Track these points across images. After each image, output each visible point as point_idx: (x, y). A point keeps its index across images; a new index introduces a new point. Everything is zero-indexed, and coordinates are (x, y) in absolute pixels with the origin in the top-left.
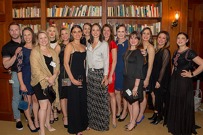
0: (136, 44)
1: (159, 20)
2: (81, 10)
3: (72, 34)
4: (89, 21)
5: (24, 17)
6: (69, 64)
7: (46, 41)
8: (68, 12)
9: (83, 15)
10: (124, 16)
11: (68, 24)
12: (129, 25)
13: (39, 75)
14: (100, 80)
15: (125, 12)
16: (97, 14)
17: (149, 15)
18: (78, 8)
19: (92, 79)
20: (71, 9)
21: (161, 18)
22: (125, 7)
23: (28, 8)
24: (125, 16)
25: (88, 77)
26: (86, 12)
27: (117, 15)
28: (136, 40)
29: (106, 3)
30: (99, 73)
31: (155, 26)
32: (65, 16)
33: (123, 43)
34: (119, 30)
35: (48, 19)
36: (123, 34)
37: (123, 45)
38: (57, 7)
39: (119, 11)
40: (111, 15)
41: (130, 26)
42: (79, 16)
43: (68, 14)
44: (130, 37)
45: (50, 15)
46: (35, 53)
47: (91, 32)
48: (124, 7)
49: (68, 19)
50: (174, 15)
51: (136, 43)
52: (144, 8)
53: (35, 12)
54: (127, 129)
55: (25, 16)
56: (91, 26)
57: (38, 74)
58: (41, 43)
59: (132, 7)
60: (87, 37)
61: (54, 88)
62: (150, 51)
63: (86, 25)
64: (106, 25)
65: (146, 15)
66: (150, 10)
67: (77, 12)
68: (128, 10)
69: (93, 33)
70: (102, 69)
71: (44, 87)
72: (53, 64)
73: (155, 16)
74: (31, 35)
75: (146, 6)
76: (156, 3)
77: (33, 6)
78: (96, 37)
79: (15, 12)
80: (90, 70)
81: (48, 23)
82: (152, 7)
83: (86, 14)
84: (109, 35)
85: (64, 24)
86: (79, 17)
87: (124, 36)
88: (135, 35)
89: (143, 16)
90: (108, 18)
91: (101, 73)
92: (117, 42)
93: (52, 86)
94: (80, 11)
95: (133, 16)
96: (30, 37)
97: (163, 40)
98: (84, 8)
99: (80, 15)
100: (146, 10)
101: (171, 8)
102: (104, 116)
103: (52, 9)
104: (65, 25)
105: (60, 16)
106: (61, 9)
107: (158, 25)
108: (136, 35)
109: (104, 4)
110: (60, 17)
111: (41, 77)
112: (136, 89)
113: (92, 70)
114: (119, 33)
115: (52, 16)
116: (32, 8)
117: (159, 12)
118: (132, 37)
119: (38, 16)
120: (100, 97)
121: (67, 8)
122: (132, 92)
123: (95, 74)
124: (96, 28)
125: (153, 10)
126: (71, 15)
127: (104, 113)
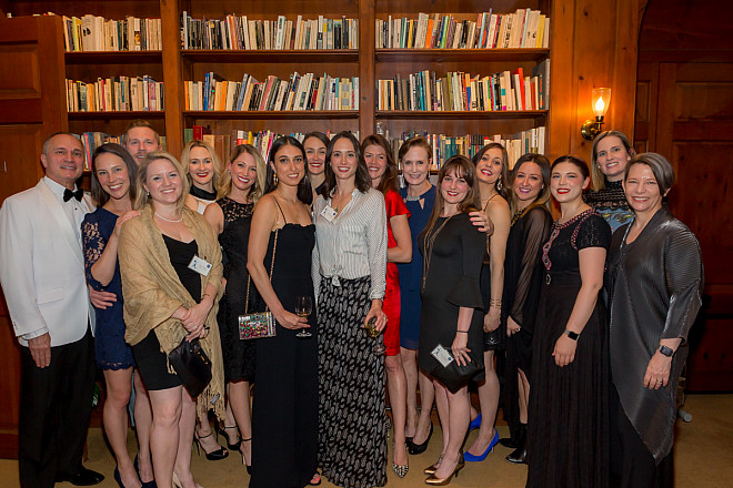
0: (461, 197)
1: (539, 118)
2: (294, 88)
3: (273, 168)
4: (318, 125)
5: (109, 109)
6: (267, 263)
7: (173, 186)
8: (254, 96)
9: (302, 105)
10: (429, 109)
11: (255, 135)
12: (444, 138)
13: (152, 305)
14: (359, 315)
15: (432, 96)
16: (344, 102)
17: (509, 102)
18: (284, 84)
19: (333, 312)
20: (262, 87)
21: (547, 112)
22: (431, 78)
23: (122, 78)
24: (433, 109)
25: (319, 305)
26: (310, 98)
27: (406, 107)
28: (463, 187)
29: (371, 68)
30: (355, 294)
31: (527, 141)
32: (245, 107)
33: (421, 197)
34: (407, 157)
35: (190, 118)
36: (421, 168)
37: (422, 202)
38: (218, 78)
39: (412, 93)
40: (390, 105)
41: (448, 142)
42: (288, 108)
43: (253, 104)
44: (443, 174)
45: (195, 103)
46: (133, 232)
47: (328, 159)
48: (428, 78)
49: (254, 119)
50: (589, 102)
51: (460, 195)
52: (494, 82)
53: (146, 95)
54: (433, 477)
55: (114, 107)
56: (328, 144)
57: (146, 303)
58: (157, 195)
59: (456, 79)
60: (313, 176)
61: (204, 345)
62: (495, 218)
63: (311, 138)
64: (374, 139)
65: (498, 103)
66: (513, 86)
67: (280, 97)
68: (442, 87)
69: (336, 161)
70: (366, 281)
71: (168, 344)
72: (199, 265)
73: (529, 108)
74: (125, 169)
75: (498, 75)
76: (531, 63)
77: (139, 74)
78: (343, 175)
79: (79, 93)
80: (326, 281)
81: (189, 132)
82: (517, 76)
83: (311, 104)
84: (381, 171)
85: (240, 134)
86: (288, 112)
87: (423, 177)
88: (460, 171)
89: (487, 107)
90: (379, 116)
91: (362, 293)
92: (404, 192)
93: (198, 338)
94: (292, 93)
95: (458, 107)
96: (123, 175)
97: (533, 183)
98: (305, 82)
99: (293, 106)
100: (497, 86)
101: (581, 78)
102: (370, 435)
103: (200, 83)
104: (246, 137)
105: (229, 108)
106: (232, 85)
107: (537, 136)
108: (465, 170)
109: (367, 71)
110: (229, 112)
111: (160, 310)
112: (461, 341)
113: (334, 283)
114: (408, 168)
115: (201, 109)
116: (134, 81)
117: (542, 92)
118: (453, 175)
119: (156, 106)
120: (359, 372)
121: (249, 83)
122: (450, 352)
123: (341, 296)
124: (344, 146)
125: (523, 88)
126: (263, 107)
127: (369, 426)
